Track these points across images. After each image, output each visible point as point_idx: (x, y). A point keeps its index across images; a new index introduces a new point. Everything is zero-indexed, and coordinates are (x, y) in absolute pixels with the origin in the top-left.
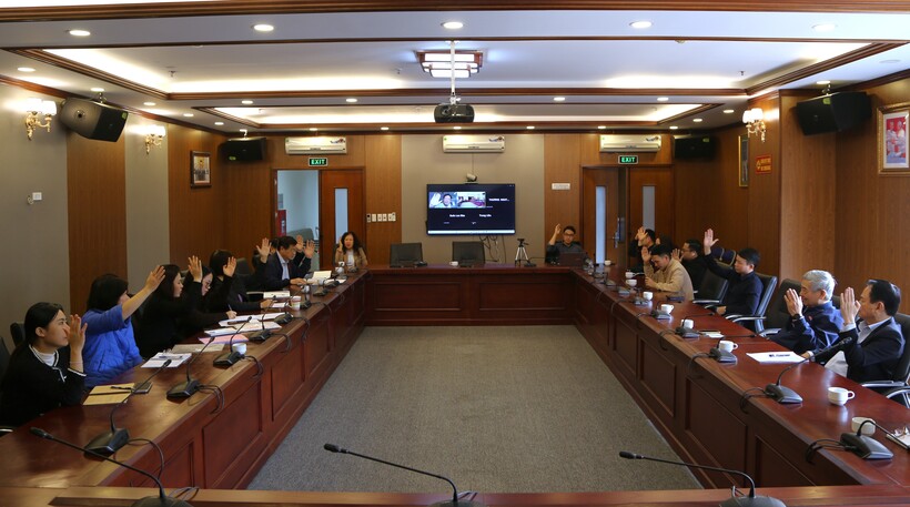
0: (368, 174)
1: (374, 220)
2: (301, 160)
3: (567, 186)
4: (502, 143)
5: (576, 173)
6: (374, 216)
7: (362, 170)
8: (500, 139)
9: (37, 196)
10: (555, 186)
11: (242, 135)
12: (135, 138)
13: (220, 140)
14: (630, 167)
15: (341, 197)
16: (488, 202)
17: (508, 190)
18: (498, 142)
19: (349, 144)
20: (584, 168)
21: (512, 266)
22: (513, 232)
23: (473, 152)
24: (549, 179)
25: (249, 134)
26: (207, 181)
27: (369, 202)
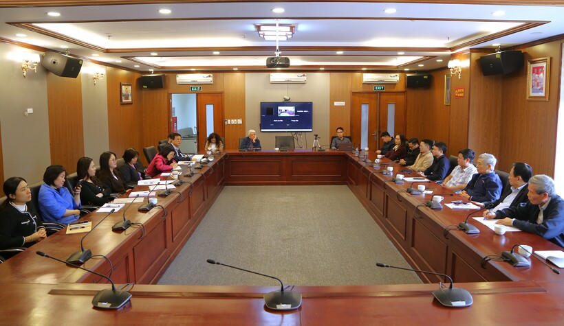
0: (226, 96)
1: (229, 123)
2: (186, 88)
3: (343, 103)
4: (305, 78)
5: (349, 95)
6: (229, 121)
7: (221, 93)
8: (304, 75)
9: (30, 111)
10: (336, 104)
11: (150, 73)
12: (87, 76)
13: (138, 76)
14: (380, 93)
15: (210, 109)
16: (296, 113)
17: (308, 106)
18: (303, 77)
19: (215, 79)
20: (353, 93)
21: (311, 151)
22: (311, 130)
23: (288, 83)
24: (333, 99)
25: (155, 72)
26: (130, 100)
27: (226, 112)
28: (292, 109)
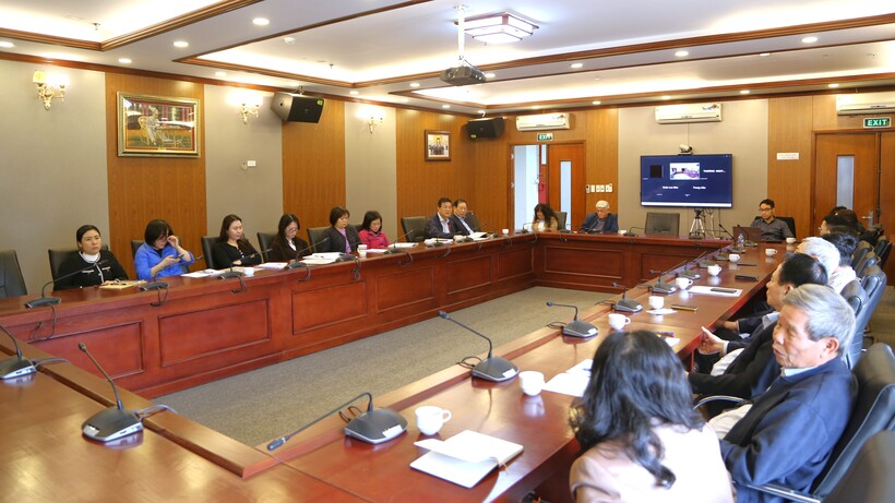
0: (588, 147)
1: (593, 191)
2: (530, 137)
3: (796, 156)
4: (717, 111)
5: (807, 140)
6: (593, 187)
7: (581, 143)
8: (715, 106)
9: (252, 163)
10: (780, 156)
11: (480, 116)
14: (879, 132)
15: (566, 169)
16: (702, 174)
17: (725, 161)
18: (713, 110)
19: (572, 121)
20: (817, 134)
21: (687, 238)
22: (730, 205)
23: (687, 122)
24: (774, 148)
25: (487, 115)
26: (446, 154)
27: (589, 174)
28: (694, 167)
